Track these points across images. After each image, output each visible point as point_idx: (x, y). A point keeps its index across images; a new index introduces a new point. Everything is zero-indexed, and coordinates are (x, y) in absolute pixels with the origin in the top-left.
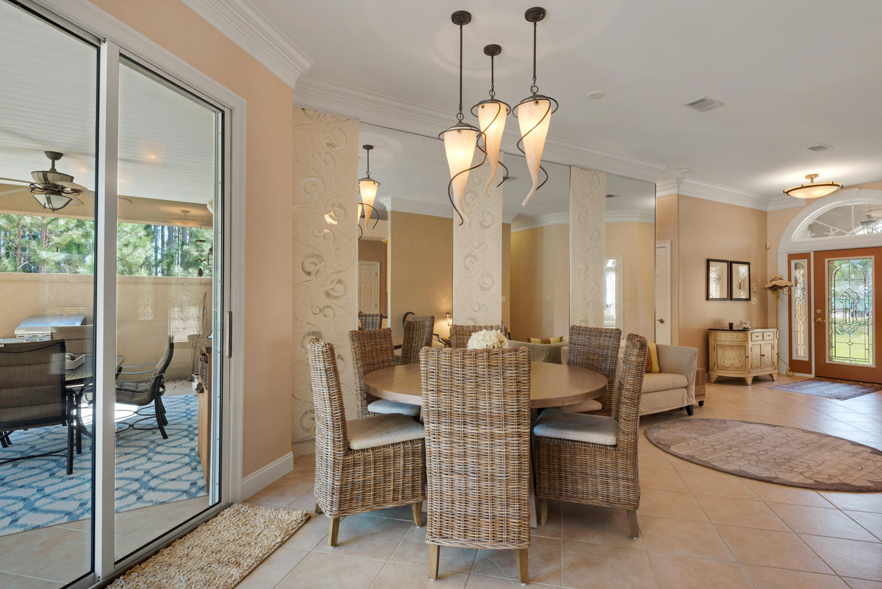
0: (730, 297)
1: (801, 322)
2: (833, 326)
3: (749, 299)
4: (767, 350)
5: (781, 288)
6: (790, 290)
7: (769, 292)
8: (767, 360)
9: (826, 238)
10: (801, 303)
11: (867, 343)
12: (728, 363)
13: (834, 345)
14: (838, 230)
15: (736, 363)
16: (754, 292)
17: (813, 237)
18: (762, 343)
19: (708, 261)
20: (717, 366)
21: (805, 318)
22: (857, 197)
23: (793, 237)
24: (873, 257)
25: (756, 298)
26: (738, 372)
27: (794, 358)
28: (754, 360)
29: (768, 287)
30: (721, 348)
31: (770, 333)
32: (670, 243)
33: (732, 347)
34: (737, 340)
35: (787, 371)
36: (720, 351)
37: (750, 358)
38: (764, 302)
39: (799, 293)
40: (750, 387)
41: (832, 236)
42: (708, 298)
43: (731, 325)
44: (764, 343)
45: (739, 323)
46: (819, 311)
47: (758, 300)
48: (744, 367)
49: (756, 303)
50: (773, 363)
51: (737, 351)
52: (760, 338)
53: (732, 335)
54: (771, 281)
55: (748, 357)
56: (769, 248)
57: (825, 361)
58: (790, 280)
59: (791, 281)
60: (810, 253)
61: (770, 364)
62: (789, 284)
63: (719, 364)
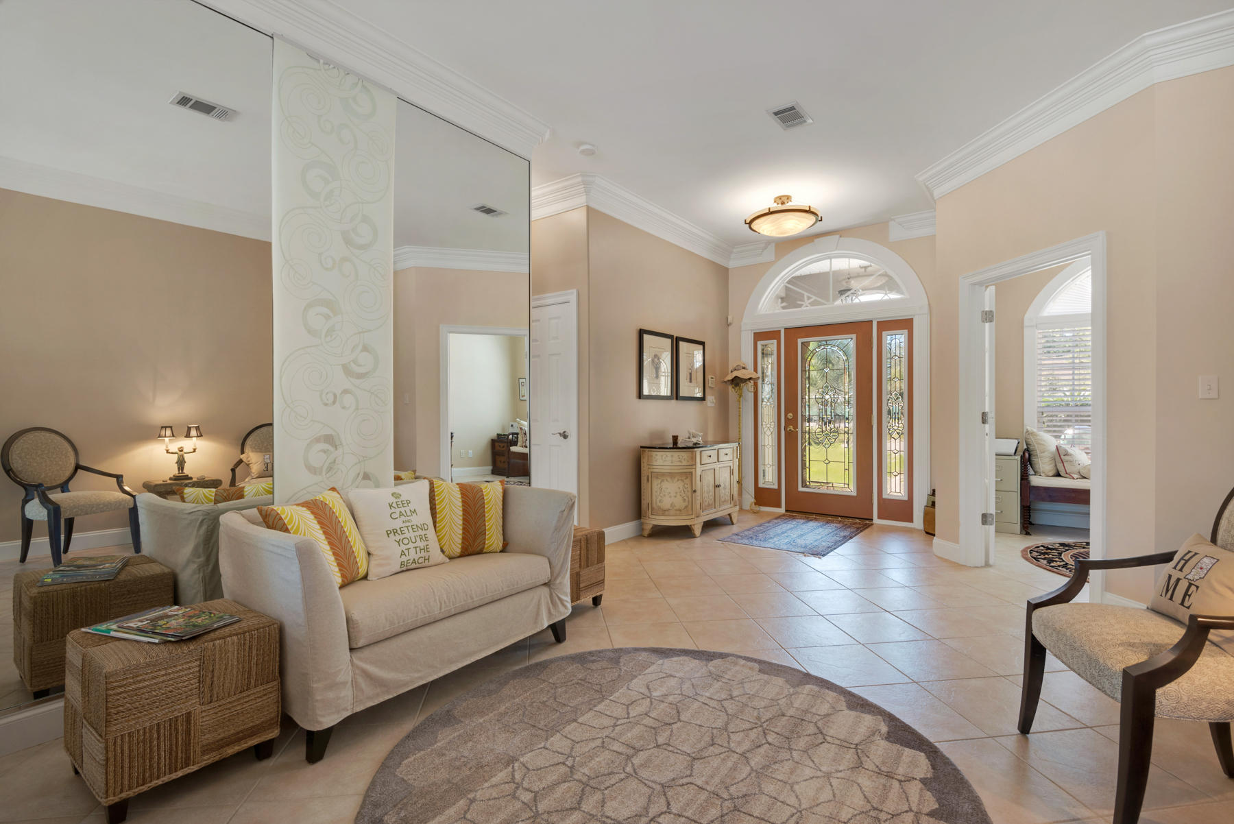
0: (676, 394)
1: (768, 433)
2: (807, 436)
3: (703, 399)
4: (724, 477)
5: (744, 381)
6: (756, 385)
7: (730, 388)
8: (724, 492)
9: (799, 309)
10: (768, 404)
11: (847, 460)
12: (666, 503)
13: (807, 465)
14: (814, 298)
15: (679, 503)
16: (710, 387)
17: (784, 308)
18: (717, 466)
19: (642, 333)
20: (652, 509)
21: (773, 426)
22: (836, 249)
23: (760, 306)
24: (854, 336)
25: (713, 397)
26: (679, 518)
27: (761, 485)
28: (705, 495)
29: (729, 381)
30: (657, 478)
31: (728, 451)
32: (575, 294)
33: (672, 475)
34: (679, 464)
35: (751, 505)
36: (656, 483)
37: (698, 493)
38: (723, 404)
39: (767, 391)
40: (698, 541)
41: (807, 306)
42: (640, 395)
43: (675, 439)
44: (719, 466)
45: (687, 435)
46: (790, 415)
47: (715, 398)
48: (689, 509)
49: (713, 405)
50: (732, 497)
51: (680, 481)
52: (714, 458)
53: (672, 456)
54: (732, 372)
55: (695, 491)
56: (731, 324)
57: (797, 489)
58: (756, 370)
59: (757, 373)
60: (780, 331)
61: (728, 498)
62: (754, 375)
63: (654, 506)
